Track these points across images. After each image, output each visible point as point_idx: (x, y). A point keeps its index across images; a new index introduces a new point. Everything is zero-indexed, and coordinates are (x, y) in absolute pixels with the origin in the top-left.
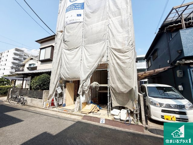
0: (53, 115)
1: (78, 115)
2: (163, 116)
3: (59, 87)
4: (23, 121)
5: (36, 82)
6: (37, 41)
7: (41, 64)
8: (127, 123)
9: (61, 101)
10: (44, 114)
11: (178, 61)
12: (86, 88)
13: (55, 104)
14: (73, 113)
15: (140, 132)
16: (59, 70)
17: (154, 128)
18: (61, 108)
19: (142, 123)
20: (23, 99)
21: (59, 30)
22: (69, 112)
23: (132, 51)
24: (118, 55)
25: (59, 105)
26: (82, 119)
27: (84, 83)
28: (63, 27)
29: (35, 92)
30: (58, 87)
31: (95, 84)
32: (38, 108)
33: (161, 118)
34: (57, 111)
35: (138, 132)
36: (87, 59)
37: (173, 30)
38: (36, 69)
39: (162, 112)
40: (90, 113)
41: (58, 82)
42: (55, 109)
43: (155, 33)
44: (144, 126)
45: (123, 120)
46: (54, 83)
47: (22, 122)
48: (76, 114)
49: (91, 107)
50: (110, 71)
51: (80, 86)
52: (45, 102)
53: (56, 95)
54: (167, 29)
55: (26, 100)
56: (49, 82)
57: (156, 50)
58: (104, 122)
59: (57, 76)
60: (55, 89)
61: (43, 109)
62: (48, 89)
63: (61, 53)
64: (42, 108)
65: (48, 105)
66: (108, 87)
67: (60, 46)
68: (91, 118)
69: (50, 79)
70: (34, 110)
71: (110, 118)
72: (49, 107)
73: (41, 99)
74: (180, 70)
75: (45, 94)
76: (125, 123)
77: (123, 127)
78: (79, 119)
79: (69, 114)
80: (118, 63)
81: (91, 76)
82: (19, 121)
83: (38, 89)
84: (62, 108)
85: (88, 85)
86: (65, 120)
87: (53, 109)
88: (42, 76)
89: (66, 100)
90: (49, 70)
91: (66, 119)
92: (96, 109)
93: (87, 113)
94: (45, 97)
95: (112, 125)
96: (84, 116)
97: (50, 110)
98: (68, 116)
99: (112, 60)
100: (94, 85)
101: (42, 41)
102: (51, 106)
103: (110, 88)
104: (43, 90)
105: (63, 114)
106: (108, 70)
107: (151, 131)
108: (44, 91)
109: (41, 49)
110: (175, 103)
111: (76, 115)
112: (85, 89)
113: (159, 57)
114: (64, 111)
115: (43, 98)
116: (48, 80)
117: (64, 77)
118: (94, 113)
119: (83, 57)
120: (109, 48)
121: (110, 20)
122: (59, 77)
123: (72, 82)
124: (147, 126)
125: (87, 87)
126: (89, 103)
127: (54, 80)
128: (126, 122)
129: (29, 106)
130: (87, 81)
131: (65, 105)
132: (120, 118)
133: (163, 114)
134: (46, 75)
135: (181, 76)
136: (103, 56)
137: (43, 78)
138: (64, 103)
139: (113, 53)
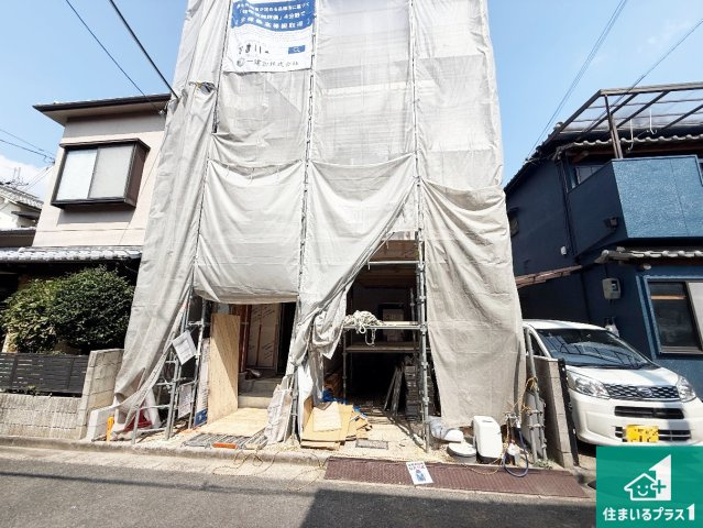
1: (296, 461)
2: (621, 429)
3: (186, 335)
6: (43, 109)
7: (59, 222)
9: (189, 399)
11: (606, 252)
12: (328, 335)
14: (269, 451)
16: (187, 253)
19: (559, 460)
22: (246, 452)
25: (185, 422)
26: (328, 476)
27: (316, 315)
28: (215, 71)
30: (178, 333)
31: (363, 319)
32: (53, 444)
33: (615, 434)
34: (179, 449)
35: (570, 500)
39: (617, 414)
40: (343, 444)
41: (183, 309)
44: (570, 471)
45: (491, 460)
46: (160, 315)
50: (427, 270)
52: (95, 414)
53: (168, 371)
54: (564, 152)
56: (127, 310)
57: (514, 214)
58: (429, 479)
59: (179, 281)
60: (163, 342)
61: (84, 447)
62: (122, 346)
63: (202, 181)
64: (75, 446)
65: (120, 427)
66: (424, 331)
68: (362, 468)
71: (438, 456)
74: (612, 279)
75: (98, 369)
78: (313, 476)
79: (248, 457)
80: (458, 243)
81: (348, 288)
83: (49, 343)
85: (336, 324)
87: (150, 444)
88: (83, 278)
89: (208, 392)
90: (133, 253)
92: (360, 423)
94: (96, 384)
96: (331, 460)
97: (136, 451)
98: (248, 470)
99: (435, 227)
100: (362, 325)
101: (71, 114)
102: (138, 426)
103: (430, 337)
105: (223, 463)
106: (421, 267)
108: (93, 353)
109: (69, 149)
111: (284, 460)
112: (319, 340)
113: (521, 236)
114: (215, 446)
115: (85, 391)
116: (116, 301)
118: (361, 442)
120: (421, 183)
122: (188, 285)
124: (579, 470)
125: (332, 330)
127: (164, 303)
128: (509, 466)
130: (332, 305)
132: (474, 452)
134: (107, 275)
135: (617, 295)
136: (400, 212)
137: (92, 287)
138: (199, 408)
139: (441, 205)
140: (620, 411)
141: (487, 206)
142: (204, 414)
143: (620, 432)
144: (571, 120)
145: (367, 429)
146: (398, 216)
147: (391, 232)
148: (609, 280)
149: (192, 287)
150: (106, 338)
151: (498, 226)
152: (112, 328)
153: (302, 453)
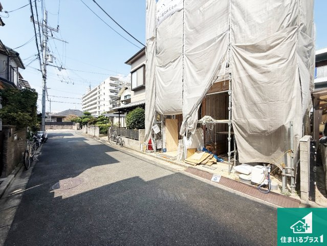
0: (149, 160)
3: (156, 125)
4: (119, 162)
6: (126, 63)
7: (134, 95)
9: (160, 144)
10: (140, 158)
12: (192, 126)
13: (154, 147)
14: (175, 161)
16: (153, 100)
18: (160, 154)
19: (300, 196)
20: (121, 139)
21: (149, 37)
22: (169, 160)
25: (158, 150)
26: (185, 171)
27: (188, 118)
30: (154, 125)
31: (206, 119)
32: (135, 150)
34: (156, 156)
38: (130, 102)
40: (198, 164)
41: (154, 118)
42: (153, 154)
45: (255, 184)
46: (149, 120)
47: (117, 163)
49: (201, 156)
50: (232, 94)
51: (183, 123)
52: (141, 145)
53: (153, 135)
55: (124, 141)
58: (218, 181)
59: (152, 109)
60: (151, 127)
62: (144, 128)
63: (155, 74)
64: (139, 152)
65: (145, 149)
66: (229, 124)
67: (152, 64)
71: (233, 176)
72: (146, 151)
73: (137, 140)
75: (141, 134)
76: (258, 189)
77: (251, 193)
78: (182, 170)
79: (169, 162)
80: (250, 76)
81: (199, 107)
82: (115, 161)
85: (194, 122)
87: (151, 154)
88: (135, 111)
89: (166, 143)
90: (143, 102)
93: (193, 164)
94: (141, 138)
96: (189, 167)
97: (148, 155)
99: (237, 71)
100: (204, 122)
101: (131, 61)
102: (149, 150)
105: (162, 161)
106: (229, 93)
108: (139, 130)
109: (132, 73)
111: (177, 164)
112: (190, 127)
114: (163, 157)
115: (139, 139)
117: (161, 111)
118: (206, 166)
119: (186, 75)
120: (231, 48)
122: (154, 111)
123: (175, 117)
124: (311, 203)
125: (193, 124)
126: (200, 150)
128: (262, 188)
129: (126, 148)
130: (193, 115)
131: (165, 151)
132: (250, 179)
134: (140, 109)
137: (137, 113)
138: (164, 148)
139: (241, 56)
141: (273, 47)
145: (214, 163)
149: (156, 111)
150: (142, 126)
153: (183, 164)
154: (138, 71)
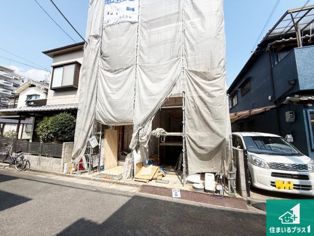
1: (131, 185)
2: (274, 183)
3: (94, 137)
4: (30, 199)
5: (47, 127)
6: (45, 53)
7: (54, 96)
8: (217, 196)
9: (97, 161)
10: (68, 185)
11: (288, 98)
12: (145, 138)
13: (85, 166)
14: (122, 181)
15: (241, 210)
16: (93, 106)
17: (261, 202)
18: (95, 174)
19: (241, 194)
20: (22, 158)
21: (92, 34)
22: (114, 181)
23: (224, 78)
24: (202, 83)
25: (94, 169)
26: (140, 191)
27: (140, 130)
28: (100, 29)
29: (46, 146)
30: (91, 137)
31: (159, 131)
32: (54, 173)
33: (271, 185)
34: (92, 178)
35: (238, 209)
36: (145, 88)
37: (281, 48)
38: (45, 104)
39: (272, 175)
40: (150, 180)
41: (92, 128)
42: (86, 175)
43: (252, 52)
44: (244, 198)
45: (209, 191)
46: (84, 130)
47: (29, 202)
48: (126, 182)
49: (151, 170)
50: (186, 110)
51: (134, 135)
52: (66, 164)
53: (88, 150)
54: (271, 46)
55: (28, 161)
56: (74, 128)
57: (248, 80)
58: (179, 196)
59: (90, 117)
60: (85, 140)
61: (63, 175)
63: (97, 77)
64: (60, 175)
65: (74, 169)
66: (183, 136)
68: (154, 190)
69: (75, 123)
70: (48, 179)
71: (188, 188)
72: (74, 172)
73: (58, 158)
74: (291, 112)
75: (66, 149)
76: (214, 195)
77: (213, 202)
78: (135, 191)
79: (114, 183)
80: (200, 97)
81: (153, 118)
83: (52, 140)
84: (98, 173)
85: (147, 134)
86: (110, 193)
87: (83, 175)
88: (59, 117)
89: (104, 159)
90: (73, 107)
91: (112, 193)
92: (160, 174)
93: (145, 181)
94: (66, 154)
95: (194, 200)
96: (143, 186)
97: (78, 178)
98: (114, 186)
99: (190, 91)
100: (158, 134)
101: (55, 53)
102: (79, 170)
103: (186, 139)
104: (62, 142)
106: (183, 109)
107: (257, 206)
108: (64, 143)
109: (55, 67)
110: (292, 162)
111: (127, 184)
112: (141, 140)
113: (252, 91)
114: (104, 178)
115: (62, 157)
116: (71, 125)
117: (102, 120)
118: (158, 181)
119: (138, 85)
120: (184, 71)
121: (187, 22)
122: (93, 119)
123: (114, 127)
124: (249, 198)
125: (146, 136)
126: (145, 163)
127: (85, 125)
128: (216, 194)
129: (34, 171)
130: (146, 126)
131: (103, 168)
132: (203, 187)
133: (274, 179)
134: (68, 115)
135: (292, 120)
136: (174, 85)
137: (62, 120)
138: (101, 165)
139: (193, 80)
140: (274, 175)
141: (215, 79)
142: (103, 167)
143: (273, 184)
144: (274, 28)
145: (163, 176)
146: (174, 86)
147: (170, 94)
148: (289, 112)
149: (95, 119)
150: (69, 138)
151: (220, 88)
152: (70, 134)
153: (133, 182)
154: (66, 67)
